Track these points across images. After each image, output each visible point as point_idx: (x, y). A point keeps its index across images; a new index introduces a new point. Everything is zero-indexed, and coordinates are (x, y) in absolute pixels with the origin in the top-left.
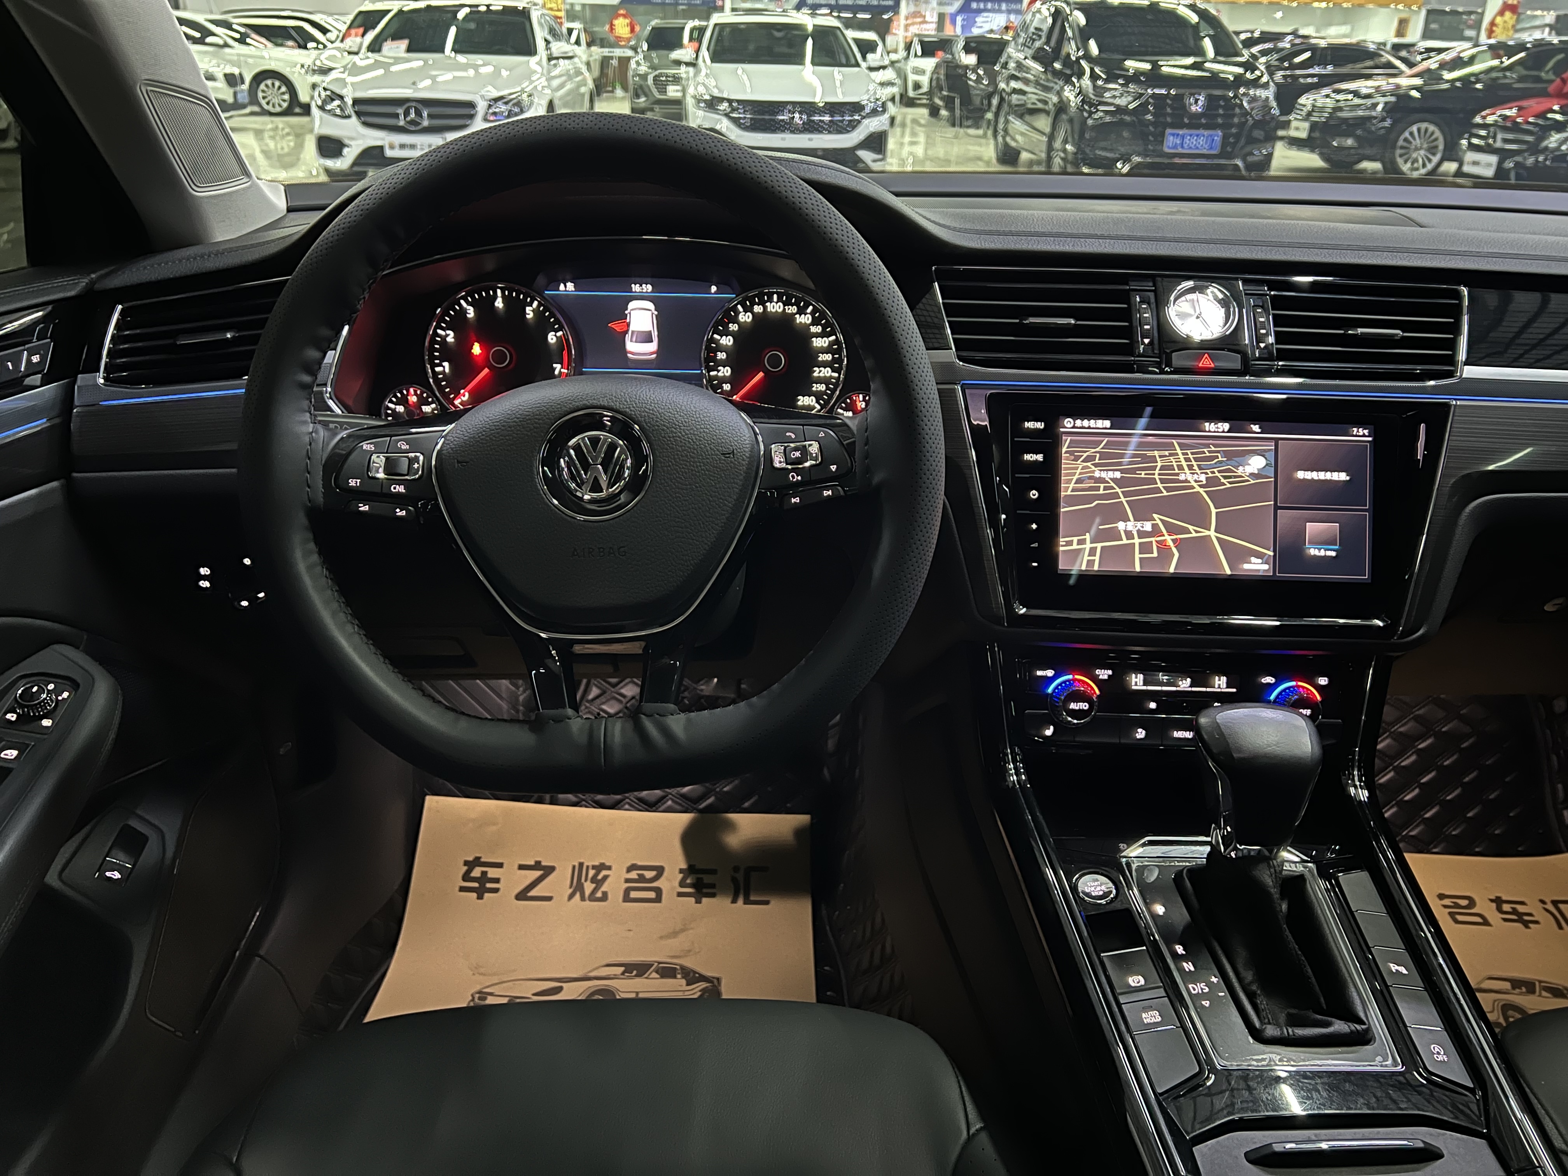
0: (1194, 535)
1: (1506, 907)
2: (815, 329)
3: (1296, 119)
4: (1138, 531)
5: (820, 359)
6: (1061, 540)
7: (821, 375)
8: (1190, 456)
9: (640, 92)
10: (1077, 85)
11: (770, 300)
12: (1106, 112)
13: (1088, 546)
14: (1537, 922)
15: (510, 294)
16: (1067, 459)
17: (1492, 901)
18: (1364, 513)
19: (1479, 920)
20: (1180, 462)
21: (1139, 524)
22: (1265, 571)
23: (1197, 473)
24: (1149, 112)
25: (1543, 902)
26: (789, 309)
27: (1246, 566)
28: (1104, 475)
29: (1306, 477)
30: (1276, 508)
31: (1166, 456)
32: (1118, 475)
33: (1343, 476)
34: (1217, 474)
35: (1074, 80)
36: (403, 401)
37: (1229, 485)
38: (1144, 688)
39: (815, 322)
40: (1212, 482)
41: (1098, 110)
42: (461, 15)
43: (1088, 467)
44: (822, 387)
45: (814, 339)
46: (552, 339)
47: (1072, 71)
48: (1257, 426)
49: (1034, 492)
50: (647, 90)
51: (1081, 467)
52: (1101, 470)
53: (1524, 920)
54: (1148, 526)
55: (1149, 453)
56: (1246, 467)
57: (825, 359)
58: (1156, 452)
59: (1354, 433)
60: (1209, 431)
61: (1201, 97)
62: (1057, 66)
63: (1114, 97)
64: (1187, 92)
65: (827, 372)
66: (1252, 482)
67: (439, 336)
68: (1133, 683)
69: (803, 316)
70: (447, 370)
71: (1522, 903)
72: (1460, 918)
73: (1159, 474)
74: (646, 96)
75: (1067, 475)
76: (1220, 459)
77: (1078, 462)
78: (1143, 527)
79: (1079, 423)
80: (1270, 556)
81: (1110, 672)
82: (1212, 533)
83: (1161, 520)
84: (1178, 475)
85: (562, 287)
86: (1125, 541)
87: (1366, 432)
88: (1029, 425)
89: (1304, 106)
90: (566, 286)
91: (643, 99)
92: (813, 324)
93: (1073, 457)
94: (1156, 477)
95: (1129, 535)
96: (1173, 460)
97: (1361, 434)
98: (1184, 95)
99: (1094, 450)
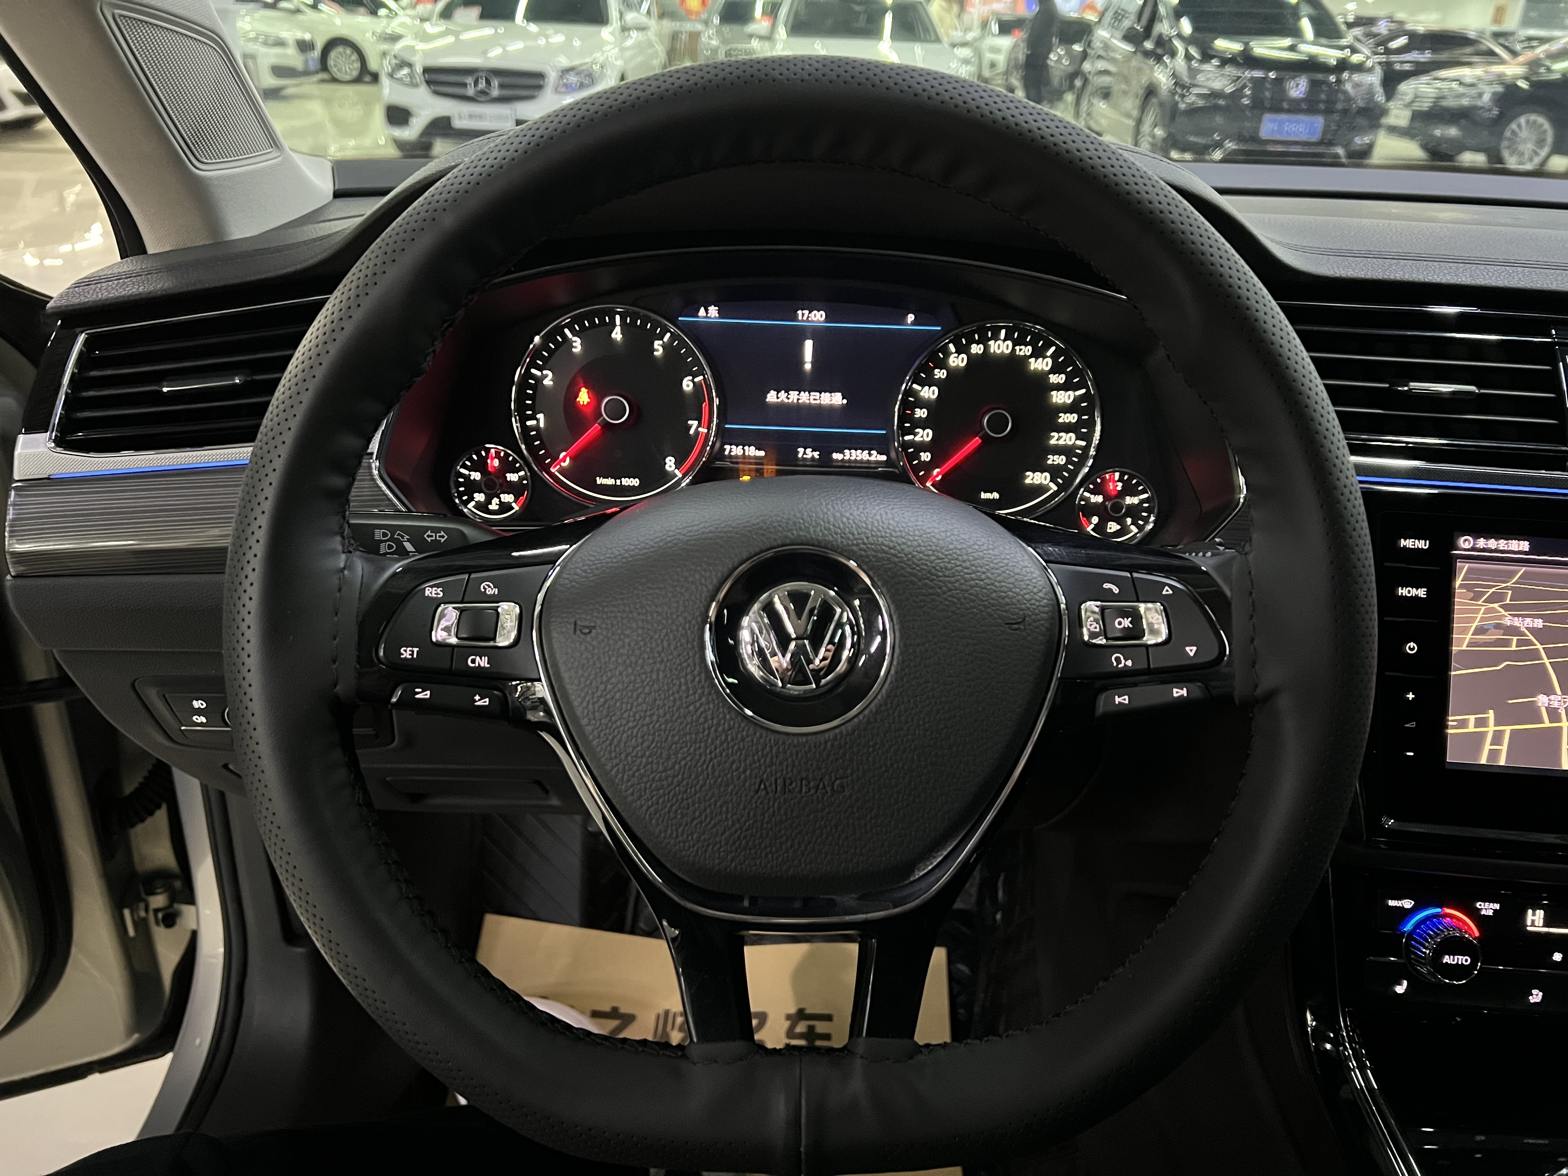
2: (1055, 379)
3: (1398, 106)
5: (1060, 420)
6: (1450, 718)
7: (1061, 442)
10: (1170, 66)
11: (996, 337)
12: (1199, 95)
13: (1491, 728)
15: (634, 321)
16: (1462, 596)
24: (1246, 96)
26: (1020, 350)
28: (1517, 622)
32: (1539, 623)
35: (1166, 60)
36: (480, 466)
38: (1546, 930)
39: (1055, 370)
41: (1190, 94)
43: (1494, 610)
44: (1061, 460)
45: (1054, 393)
46: (688, 386)
47: (1164, 51)
49: (1412, 644)
51: (1483, 608)
52: (1514, 616)
57: (1067, 421)
61: (1302, 82)
62: (1149, 45)
63: (1209, 79)
64: (1286, 76)
65: (1068, 439)
67: (533, 377)
68: (1529, 923)
69: (1040, 359)
70: (542, 425)
75: (1463, 620)
77: (1480, 603)
79: (1481, 543)
81: (1497, 906)
85: (702, 312)
86: (1547, 724)
88: (1407, 543)
89: (1405, 93)
90: (707, 311)
92: (1053, 371)
93: (1472, 595)
95: (1554, 715)
98: (1283, 78)
99: (1504, 585)
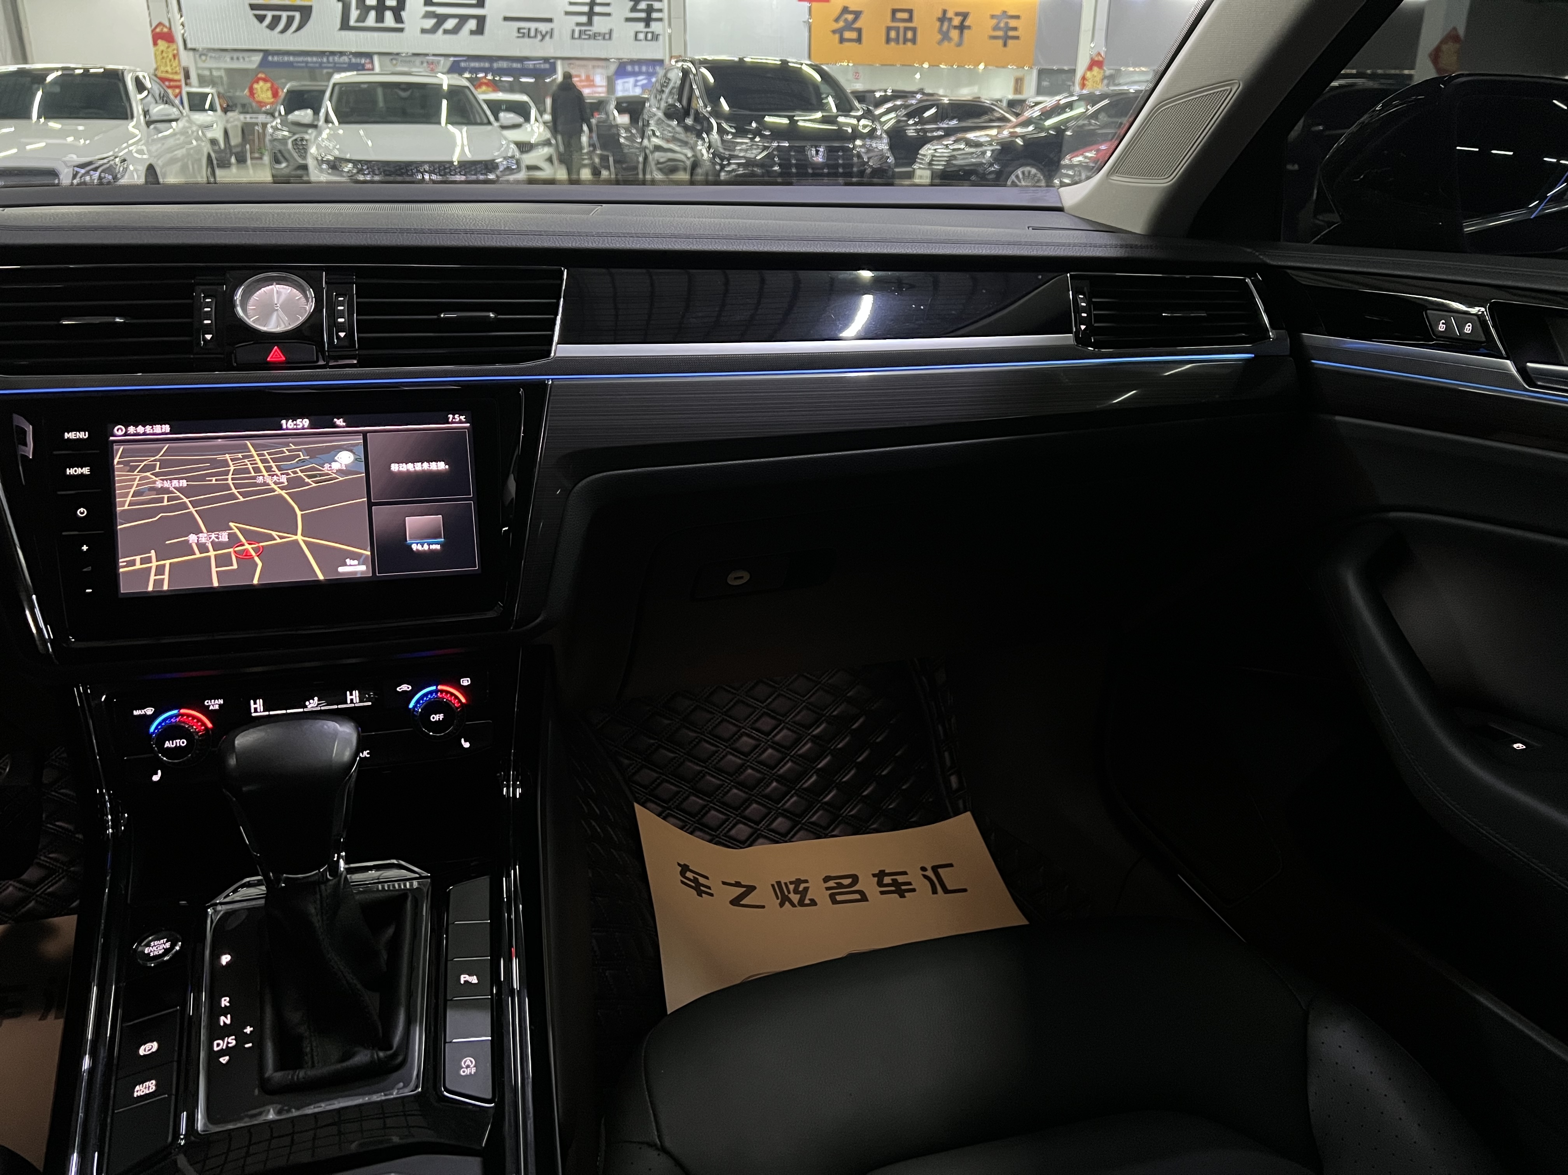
0: (279, 541)
1: (887, 880)
3: (920, 168)
4: (213, 543)
6: (120, 560)
8: (268, 457)
9: (281, 158)
10: (707, 140)
12: (739, 165)
13: (154, 564)
14: (914, 890)
16: (120, 470)
17: (874, 875)
18: (468, 501)
19: (858, 896)
20: (256, 464)
21: (213, 536)
22: (362, 572)
23: (277, 476)
24: (774, 164)
25: (923, 869)
27: (341, 569)
28: (167, 484)
29: (401, 469)
30: (370, 504)
31: (239, 459)
32: (184, 483)
33: (441, 466)
34: (300, 474)
35: (705, 135)
37: (314, 485)
38: (267, 713)
40: (295, 482)
41: (729, 164)
42: (49, 79)
43: (147, 478)
47: (701, 127)
48: (341, 420)
49: (82, 510)
50: (287, 155)
51: (138, 477)
52: (163, 480)
53: (900, 890)
54: (224, 537)
55: (220, 457)
56: (333, 464)
58: (227, 455)
59: (450, 420)
60: (287, 429)
61: (820, 149)
62: (689, 121)
63: (746, 150)
64: (808, 144)
66: (341, 479)
68: (253, 710)
71: (905, 873)
72: (839, 898)
73: (233, 479)
74: (286, 160)
75: (123, 488)
76: (302, 457)
77: (135, 473)
78: (218, 538)
79: (131, 429)
80: (367, 555)
81: (221, 701)
82: (299, 537)
83: (237, 527)
84: (254, 478)
86: (198, 555)
87: (462, 418)
88: (70, 435)
89: (924, 155)
91: (284, 165)
93: (128, 468)
94: (230, 482)
95: (203, 548)
96: (248, 463)
97: (458, 421)
98: (805, 147)
99: (153, 459)
